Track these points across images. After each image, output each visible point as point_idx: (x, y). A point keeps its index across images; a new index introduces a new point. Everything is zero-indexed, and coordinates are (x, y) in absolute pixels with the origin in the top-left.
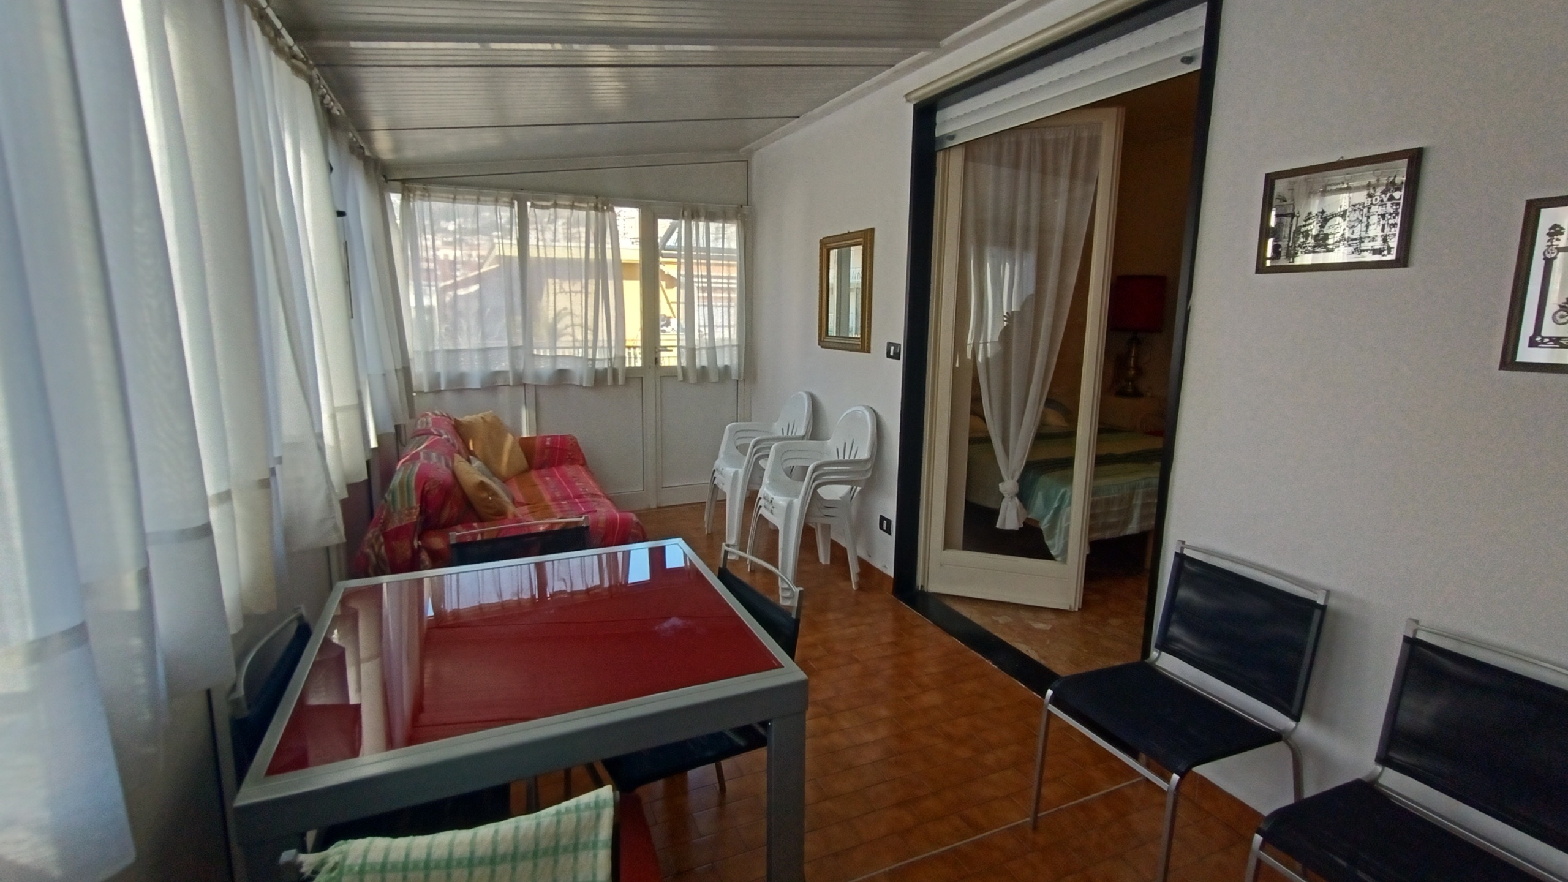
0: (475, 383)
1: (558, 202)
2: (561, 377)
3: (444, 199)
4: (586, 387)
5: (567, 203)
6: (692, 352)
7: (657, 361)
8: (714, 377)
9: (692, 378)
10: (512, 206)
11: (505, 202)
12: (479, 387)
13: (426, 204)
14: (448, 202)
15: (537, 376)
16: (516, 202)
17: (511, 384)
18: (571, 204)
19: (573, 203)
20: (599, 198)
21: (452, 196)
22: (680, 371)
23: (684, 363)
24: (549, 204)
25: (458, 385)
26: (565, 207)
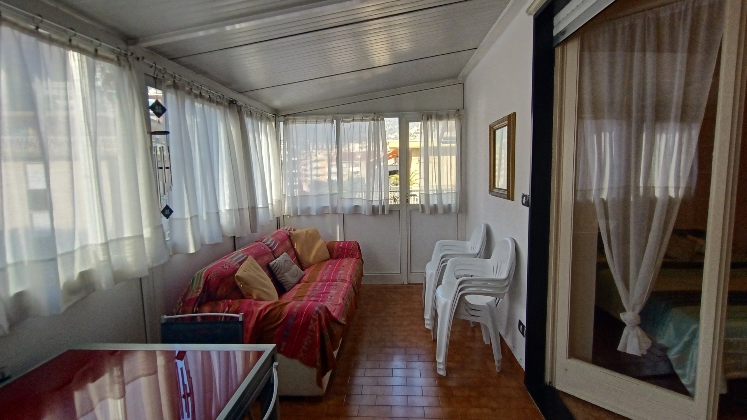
0: (313, 213)
1: (354, 118)
2: (356, 210)
3: (302, 123)
4: (367, 215)
5: (359, 118)
6: (427, 196)
7: (408, 201)
8: (440, 211)
9: (427, 211)
10: (332, 122)
11: (328, 121)
12: (315, 214)
13: (294, 125)
14: (303, 124)
15: (343, 209)
16: (335, 121)
17: (330, 213)
18: (361, 118)
19: (362, 118)
20: (376, 114)
21: (305, 121)
22: (420, 207)
23: (423, 203)
24: (350, 120)
25: (307, 213)
26: (358, 120)
